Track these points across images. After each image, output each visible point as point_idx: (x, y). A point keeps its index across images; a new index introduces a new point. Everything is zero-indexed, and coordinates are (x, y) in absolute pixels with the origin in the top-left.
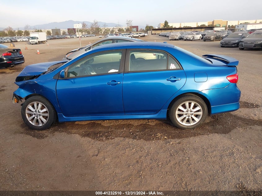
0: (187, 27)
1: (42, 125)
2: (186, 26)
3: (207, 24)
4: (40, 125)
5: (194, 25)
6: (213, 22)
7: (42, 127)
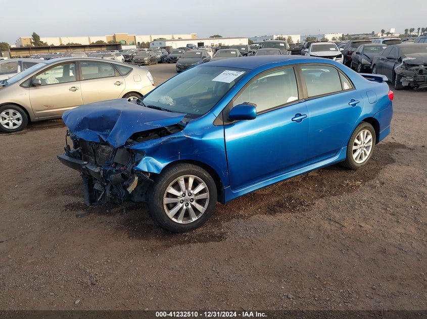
0: (74, 44)
1: (197, 218)
2: (71, 43)
3: (105, 40)
4: (194, 219)
5: (84, 41)
6: (114, 37)
7: (199, 221)
